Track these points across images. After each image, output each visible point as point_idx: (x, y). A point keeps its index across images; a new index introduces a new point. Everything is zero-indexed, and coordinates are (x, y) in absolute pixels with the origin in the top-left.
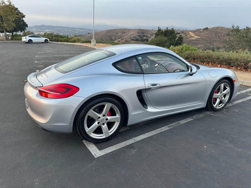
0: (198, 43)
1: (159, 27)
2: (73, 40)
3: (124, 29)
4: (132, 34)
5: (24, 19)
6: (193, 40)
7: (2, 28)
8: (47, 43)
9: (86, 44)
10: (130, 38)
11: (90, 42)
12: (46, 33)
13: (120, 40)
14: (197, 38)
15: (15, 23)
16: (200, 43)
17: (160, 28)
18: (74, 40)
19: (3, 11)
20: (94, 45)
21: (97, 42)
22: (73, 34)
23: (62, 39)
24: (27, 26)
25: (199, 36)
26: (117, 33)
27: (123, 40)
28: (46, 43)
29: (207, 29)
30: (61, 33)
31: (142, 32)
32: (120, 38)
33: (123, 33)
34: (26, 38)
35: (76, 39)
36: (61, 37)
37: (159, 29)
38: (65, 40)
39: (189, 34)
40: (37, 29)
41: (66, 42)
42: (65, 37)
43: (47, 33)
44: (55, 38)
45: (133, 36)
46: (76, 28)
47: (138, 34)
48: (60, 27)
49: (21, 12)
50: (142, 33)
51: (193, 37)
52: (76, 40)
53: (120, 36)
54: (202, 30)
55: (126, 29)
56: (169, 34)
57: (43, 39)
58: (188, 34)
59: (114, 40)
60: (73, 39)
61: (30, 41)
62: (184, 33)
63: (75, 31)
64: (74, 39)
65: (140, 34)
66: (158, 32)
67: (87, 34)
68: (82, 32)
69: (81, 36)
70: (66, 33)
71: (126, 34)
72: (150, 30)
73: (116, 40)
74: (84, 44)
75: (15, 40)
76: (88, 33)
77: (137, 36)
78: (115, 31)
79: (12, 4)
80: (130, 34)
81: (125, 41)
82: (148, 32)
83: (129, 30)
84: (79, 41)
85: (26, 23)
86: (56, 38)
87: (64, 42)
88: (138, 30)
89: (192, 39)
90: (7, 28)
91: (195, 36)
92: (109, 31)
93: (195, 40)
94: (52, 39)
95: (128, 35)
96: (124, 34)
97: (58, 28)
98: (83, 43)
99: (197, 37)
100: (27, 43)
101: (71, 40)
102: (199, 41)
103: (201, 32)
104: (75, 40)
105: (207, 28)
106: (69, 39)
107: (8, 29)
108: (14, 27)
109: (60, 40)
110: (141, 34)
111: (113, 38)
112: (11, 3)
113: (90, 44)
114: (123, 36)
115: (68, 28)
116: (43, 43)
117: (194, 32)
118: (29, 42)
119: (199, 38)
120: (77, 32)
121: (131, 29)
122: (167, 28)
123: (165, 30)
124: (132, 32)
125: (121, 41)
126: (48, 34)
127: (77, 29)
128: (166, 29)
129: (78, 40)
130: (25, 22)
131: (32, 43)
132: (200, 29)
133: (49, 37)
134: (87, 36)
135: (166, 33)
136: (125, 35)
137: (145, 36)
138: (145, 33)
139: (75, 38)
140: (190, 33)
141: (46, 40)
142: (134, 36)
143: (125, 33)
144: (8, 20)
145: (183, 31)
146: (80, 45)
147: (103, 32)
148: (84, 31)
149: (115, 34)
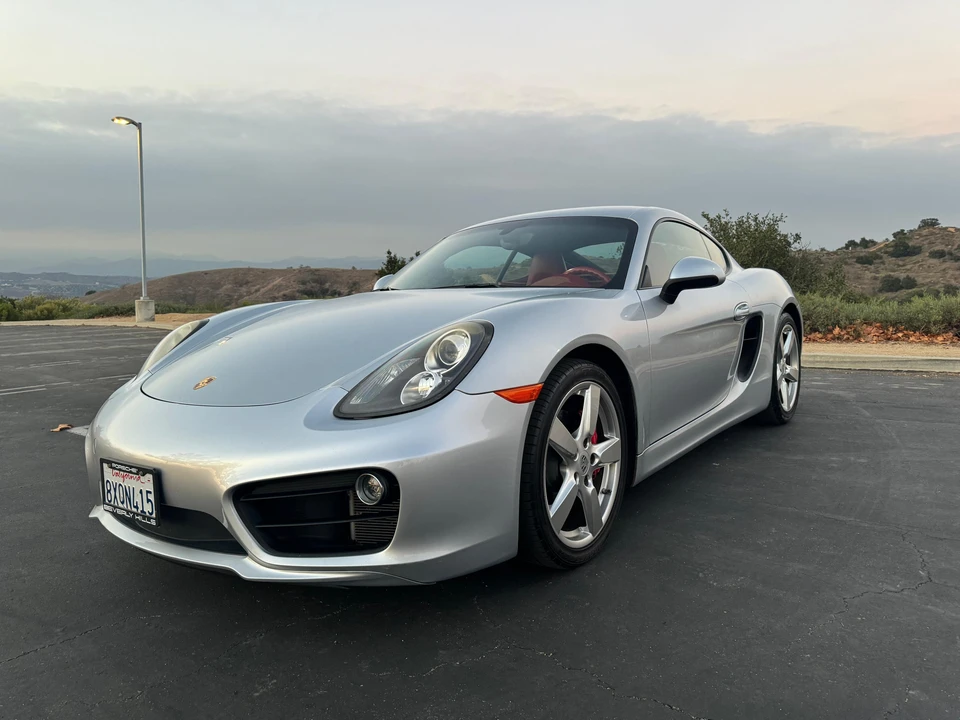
2: (42, 311)
3: (241, 269)
4: (279, 287)
18: (47, 309)
20: (147, 320)
26: (217, 286)
31: (316, 277)
33: (241, 286)
35: (54, 306)
38: (5, 312)
41: (8, 319)
45: (282, 293)
47: (302, 287)
50: (316, 281)
52: (54, 311)
53: (229, 296)
55: (249, 269)
60: (42, 307)
63: (26, 287)
64: (46, 306)
65: (308, 287)
67: (82, 296)
68: (59, 288)
71: (253, 289)
72: (343, 271)
76: (90, 293)
77: (298, 291)
78: (207, 278)
80: (270, 286)
82: (338, 276)
83: (264, 271)
84: (67, 311)
88: (300, 271)
92: (180, 280)
95: (262, 290)
96: (244, 289)
98: (92, 317)
101: (28, 312)
104: (50, 311)
106: (22, 308)
110: (314, 285)
113: (129, 317)
114: (241, 296)
120: (34, 290)
121: (272, 271)
124: (278, 281)
129: (66, 309)
136: (247, 292)
137: (327, 290)
138: (326, 282)
139: (49, 304)
142: (287, 291)
143: (247, 283)
148: (68, 283)
149: (208, 291)
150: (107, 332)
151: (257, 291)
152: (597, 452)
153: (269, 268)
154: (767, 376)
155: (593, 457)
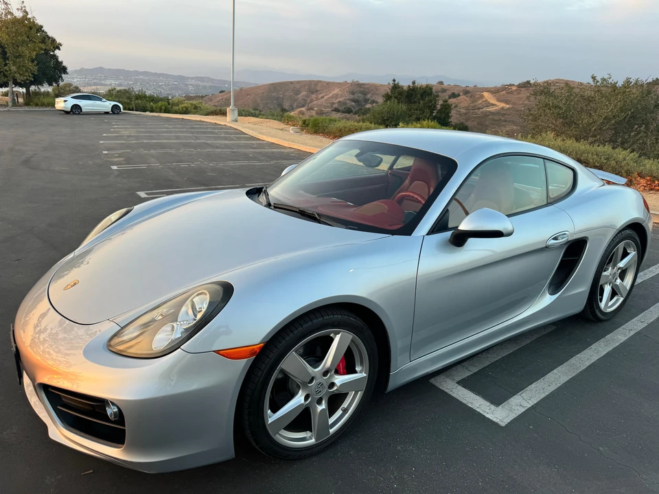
0: (505, 121)
1: (394, 81)
2: (182, 108)
3: (313, 81)
4: (336, 96)
5: (57, 52)
6: (491, 113)
7: (5, 76)
8: (118, 114)
9: (215, 117)
10: (329, 105)
11: (224, 114)
12: (112, 90)
13: (303, 109)
14: (503, 108)
15: (37, 64)
16: (510, 121)
17: (396, 82)
18: (185, 107)
19: (7, 34)
20: (233, 121)
21: (240, 114)
22: (180, 92)
23: (154, 106)
24: (64, 70)
25: (507, 102)
26: (298, 92)
27: (312, 109)
28: (114, 113)
29: (527, 84)
30: (148, 90)
31: (362, 89)
32: (303, 106)
33: (313, 93)
34: (65, 101)
35: (190, 105)
36: (152, 100)
37: (395, 85)
38: (163, 108)
39: (482, 96)
40: (85, 78)
41: (165, 112)
42: (162, 100)
43: (115, 89)
44: (136, 102)
45: (337, 100)
46: (189, 78)
47: (352, 97)
48: (145, 73)
49: (50, 34)
50: (361, 92)
51: (493, 105)
52: (189, 109)
53: (305, 100)
54: (514, 88)
55: (319, 82)
56: (419, 96)
57: (107, 105)
58: (478, 98)
59: (287, 111)
60: (183, 105)
61: (76, 109)
62: (469, 95)
63: (187, 85)
64: (185, 105)
65: (356, 96)
66: (391, 92)
67: (217, 93)
68: (205, 87)
69: (202, 97)
70: (162, 91)
71: (320, 96)
72: (381, 85)
73: (293, 109)
74: (209, 117)
75: (37, 105)
76: (221, 92)
77: (349, 99)
78: (292, 86)
79: (29, 16)
80: (331, 95)
81: (317, 113)
82: (377, 90)
83: (328, 84)
84: (196, 110)
85: (62, 63)
86: (139, 101)
87: (160, 112)
88: (351, 84)
89: (489, 111)
90: (17, 75)
91: (497, 103)
92: (275, 87)
93: (497, 113)
94: (131, 104)
95: (326, 97)
96: (314, 96)
97: (141, 77)
98: (207, 114)
99: (502, 105)
100: (67, 113)
101: (176, 108)
102: (506, 116)
103: (511, 93)
104: (187, 108)
105: (528, 82)
106: (173, 104)
107: (19, 78)
108: (33, 74)
109: (149, 108)
110: (360, 95)
111: (286, 106)
112: (27, 13)
113: (223, 118)
114: (312, 101)
115: (167, 76)
116: (107, 113)
117: (495, 91)
118: (74, 111)
119: (508, 109)
120: (191, 88)
121: (334, 83)
122: (414, 83)
123: (409, 86)
124: (336, 91)
125: (306, 112)
126: (118, 91)
127: (192, 78)
128: (411, 85)
129: (196, 108)
130: (60, 60)
131: (79, 114)
132: (510, 85)
133: (121, 100)
134: (218, 99)
135: (412, 95)
136: (316, 98)
137: (369, 100)
138: (368, 93)
139: (187, 104)
140: (486, 94)
141: (115, 107)
142: (341, 99)
143: (317, 91)
144: (20, 56)
145: (468, 89)
146: (200, 121)
147: (258, 87)
148: (210, 84)
149: (291, 96)
150: (207, 128)
151: (323, 97)
152: (336, 381)
153: (331, 81)
154: (584, 289)
155: (333, 385)
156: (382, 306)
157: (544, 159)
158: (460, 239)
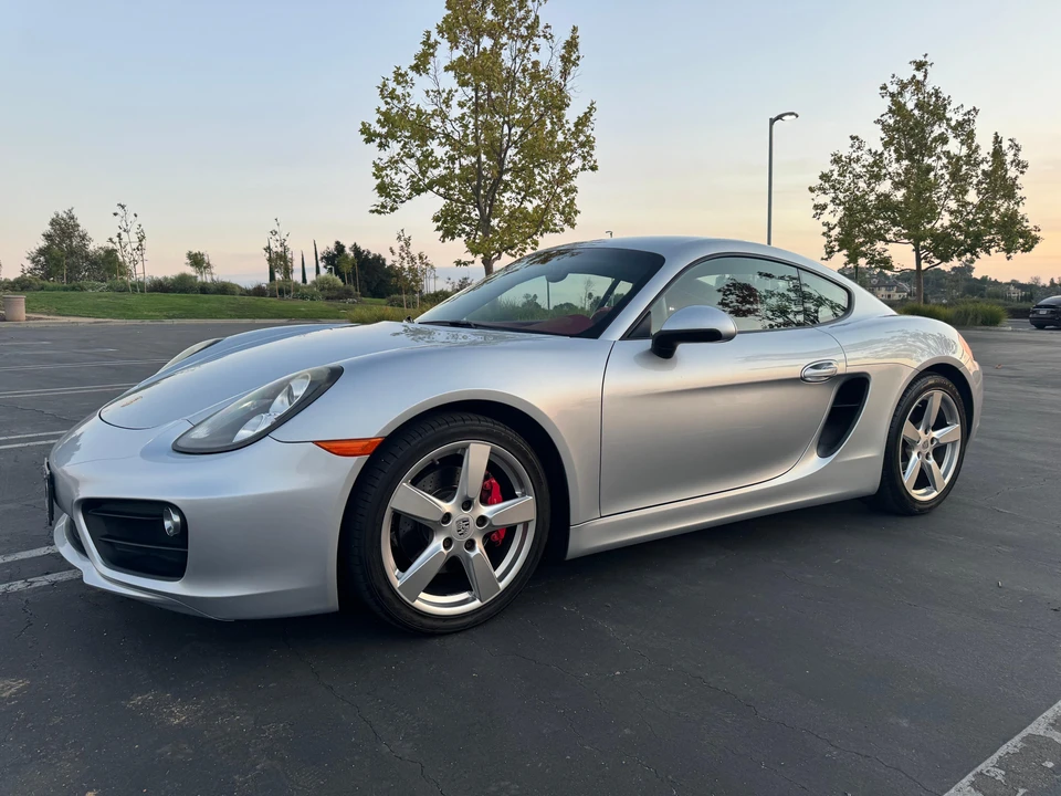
154: (873, 453)
156: (551, 416)
157: (798, 268)
158: (665, 347)
